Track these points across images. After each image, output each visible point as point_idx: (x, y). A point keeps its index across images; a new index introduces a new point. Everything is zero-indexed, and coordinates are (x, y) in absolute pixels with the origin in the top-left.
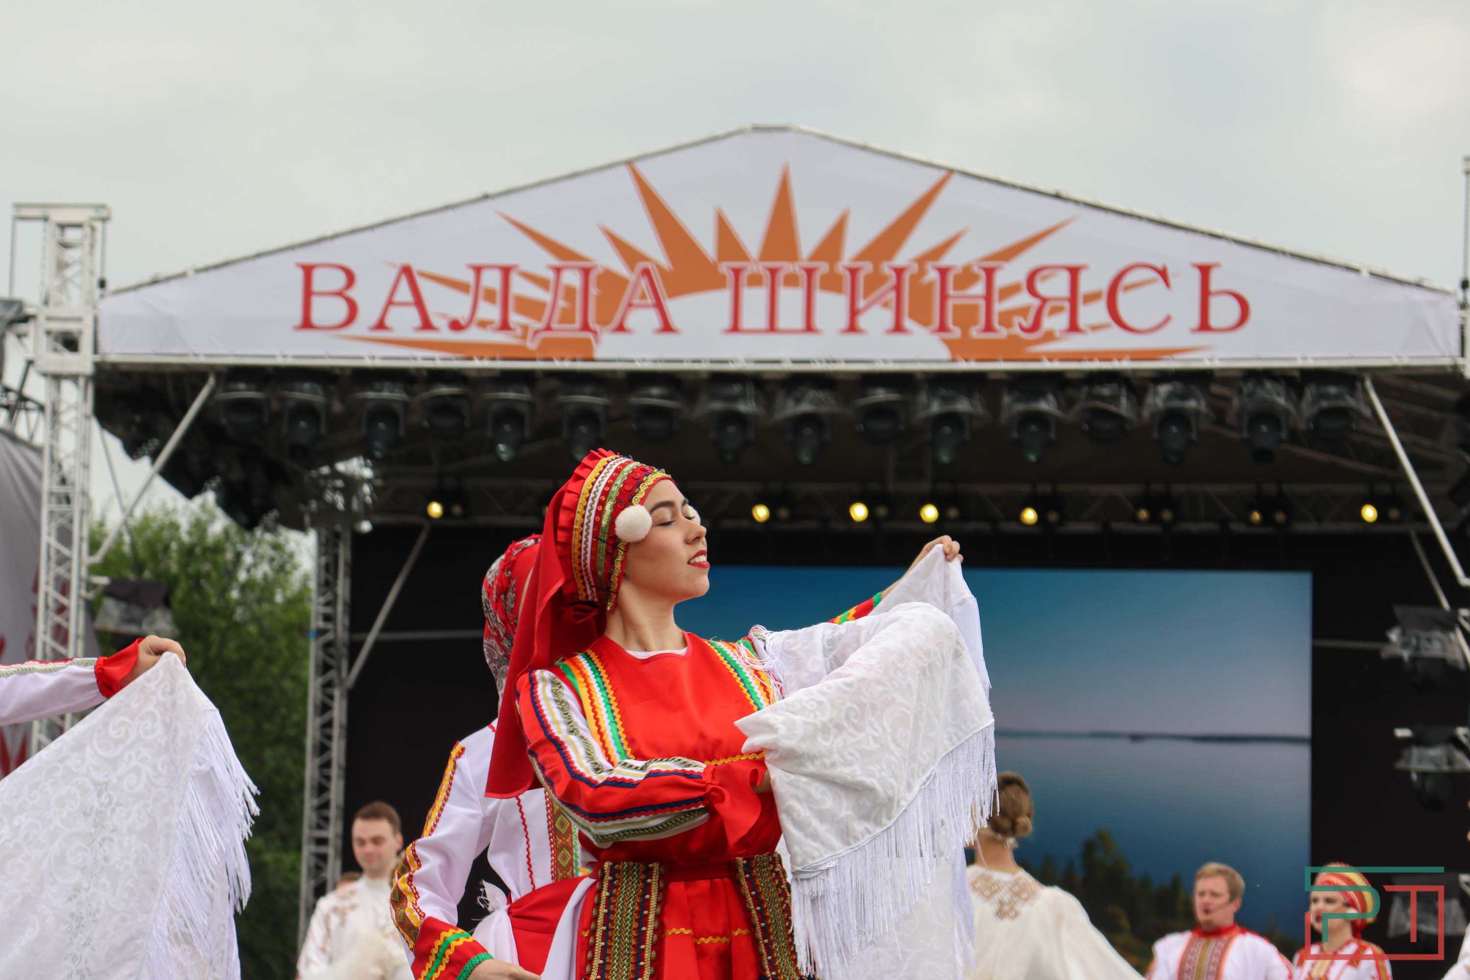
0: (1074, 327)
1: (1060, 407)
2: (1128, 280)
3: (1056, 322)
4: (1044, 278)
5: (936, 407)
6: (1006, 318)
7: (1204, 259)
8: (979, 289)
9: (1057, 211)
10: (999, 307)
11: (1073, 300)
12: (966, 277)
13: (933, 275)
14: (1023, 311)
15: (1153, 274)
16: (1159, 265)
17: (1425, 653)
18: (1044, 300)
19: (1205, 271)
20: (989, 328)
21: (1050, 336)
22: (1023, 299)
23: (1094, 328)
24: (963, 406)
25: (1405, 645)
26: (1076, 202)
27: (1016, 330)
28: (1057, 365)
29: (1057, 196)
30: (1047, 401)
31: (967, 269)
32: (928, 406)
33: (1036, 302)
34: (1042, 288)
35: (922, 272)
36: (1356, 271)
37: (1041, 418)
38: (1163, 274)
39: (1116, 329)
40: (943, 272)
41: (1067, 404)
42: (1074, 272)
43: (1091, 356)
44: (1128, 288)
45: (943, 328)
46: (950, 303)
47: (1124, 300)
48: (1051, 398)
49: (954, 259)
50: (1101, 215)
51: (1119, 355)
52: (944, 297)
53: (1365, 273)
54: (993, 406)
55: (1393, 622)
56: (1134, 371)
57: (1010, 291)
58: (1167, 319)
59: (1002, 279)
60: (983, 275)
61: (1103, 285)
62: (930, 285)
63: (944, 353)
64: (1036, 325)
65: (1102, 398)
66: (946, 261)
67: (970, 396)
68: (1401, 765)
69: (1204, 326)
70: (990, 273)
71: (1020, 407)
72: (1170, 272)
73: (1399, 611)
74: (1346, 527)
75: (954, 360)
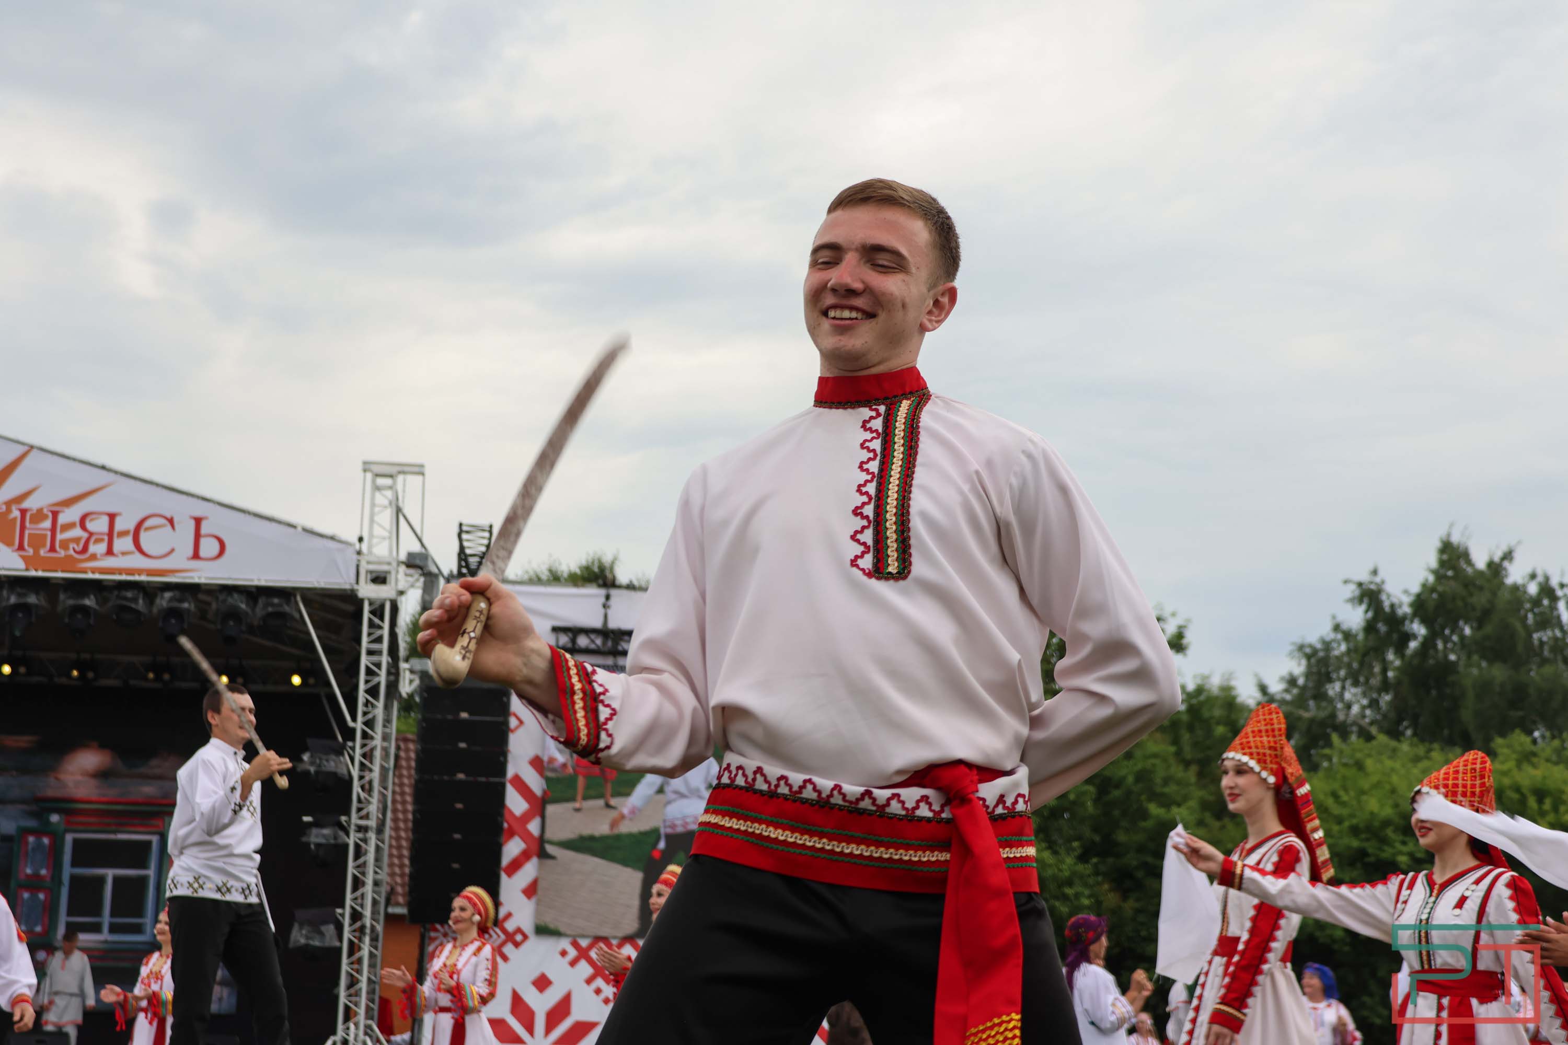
0: (110, 552)
1: (97, 603)
2: (148, 523)
3: (99, 548)
4: (91, 520)
5: (13, 600)
6: (65, 544)
7: (198, 514)
8: (47, 524)
9: (102, 478)
10: (60, 537)
11: (110, 534)
12: (39, 516)
13: (16, 513)
14: (77, 540)
15: (163, 521)
16: (169, 516)
17: (324, 769)
18: (91, 534)
19: (198, 521)
20: (53, 549)
21: (94, 557)
22: (77, 532)
23: (124, 554)
24: (32, 599)
25: (312, 763)
26: (116, 472)
27: (71, 552)
28: (97, 576)
29: (103, 468)
30: (89, 598)
31: (40, 511)
32: (8, 599)
33: (85, 535)
34: (90, 526)
35: (9, 510)
36: (294, 527)
37: (85, 610)
38: (171, 521)
39: (138, 555)
40: (23, 512)
41: (102, 601)
42: (112, 517)
43: (120, 571)
44: (147, 529)
45: (21, 547)
46: (27, 532)
47: (144, 537)
48: (92, 597)
49: (31, 504)
50: (132, 482)
51: (140, 572)
52: (23, 528)
53: (299, 529)
54: (53, 600)
55: (306, 749)
56: (149, 582)
57: (69, 526)
58: (172, 550)
59: (63, 519)
60: (50, 515)
61: (131, 526)
62: (15, 519)
63: (21, 564)
64: (85, 549)
65: (126, 599)
66: (25, 505)
67: (37, 593)
68: (304, 839)
69: (196, 556)
70: (55, 515)
71: (71, 602)
72: (176, 520)
73: (310, 742)
74: (282, 688)
75: (27, 570)
